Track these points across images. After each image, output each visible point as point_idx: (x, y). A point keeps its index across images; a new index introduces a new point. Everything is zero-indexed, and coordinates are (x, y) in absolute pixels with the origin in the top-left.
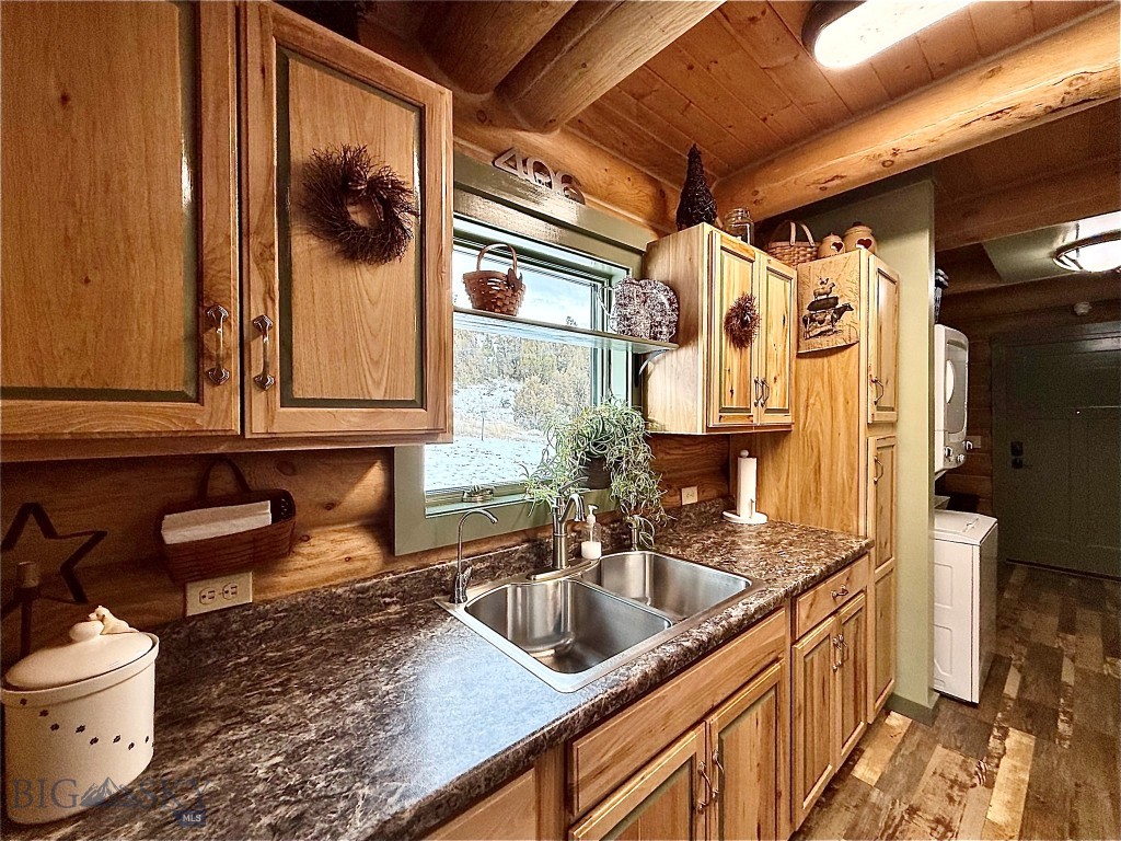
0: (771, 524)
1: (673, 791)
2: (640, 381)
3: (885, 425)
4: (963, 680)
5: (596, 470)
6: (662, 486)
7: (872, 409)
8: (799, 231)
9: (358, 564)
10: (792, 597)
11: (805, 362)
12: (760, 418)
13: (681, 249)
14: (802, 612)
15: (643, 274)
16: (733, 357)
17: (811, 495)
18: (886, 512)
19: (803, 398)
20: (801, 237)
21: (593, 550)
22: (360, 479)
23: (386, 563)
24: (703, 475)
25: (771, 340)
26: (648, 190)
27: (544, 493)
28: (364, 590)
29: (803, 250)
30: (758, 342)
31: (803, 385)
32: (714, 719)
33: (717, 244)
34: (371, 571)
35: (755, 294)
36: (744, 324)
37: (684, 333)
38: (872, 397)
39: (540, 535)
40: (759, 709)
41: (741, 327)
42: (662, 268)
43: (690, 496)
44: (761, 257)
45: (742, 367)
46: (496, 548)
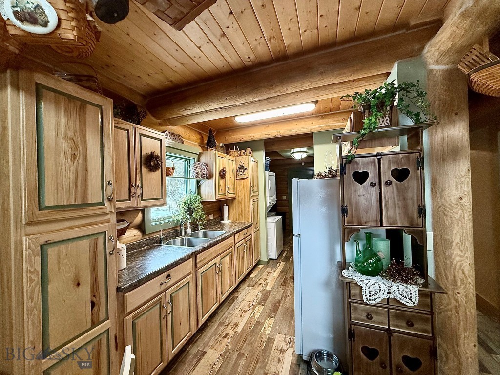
0: (232, 222)
1: (213, 268)
2: (199, 187)
3: (255, 195)
4: (274, 255)
5: (189, 210)
6: (206, 214)
7: (252, 192)
8: (236, 148)
9: (137, 237)
10: (235, 234)
11: (238, 181)
12: (228, 196)
13: (208, 155)
14: (237, 237)
15: (199, 160)
16: (221, 181)
17: (240, 214)
18: (256, 216)
19: (238, 190)
20: (237, 149)
21: (189, 231)
22: (137, 216)
23: (143, 236)
24: (214, 211)
25: (230, 176)
26: (199, 136)
27: (176, 218)
28: (140, 242)
29: (237, 153)
30: (227, 177)
31: (238, 187)
32: (219, 256)
33: (217, 155)
34: (140, 238)
35: (226, 167)
36: (223, 174)
37: (210, 176)
38: (252, 190)
39: (176, 229)
40: (228, 256)
41: (223, 175)
42: (204, 159)
43: (212, 217)
44: (227, 156)
45: (223, 184)
46: (166, 232)
